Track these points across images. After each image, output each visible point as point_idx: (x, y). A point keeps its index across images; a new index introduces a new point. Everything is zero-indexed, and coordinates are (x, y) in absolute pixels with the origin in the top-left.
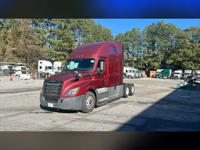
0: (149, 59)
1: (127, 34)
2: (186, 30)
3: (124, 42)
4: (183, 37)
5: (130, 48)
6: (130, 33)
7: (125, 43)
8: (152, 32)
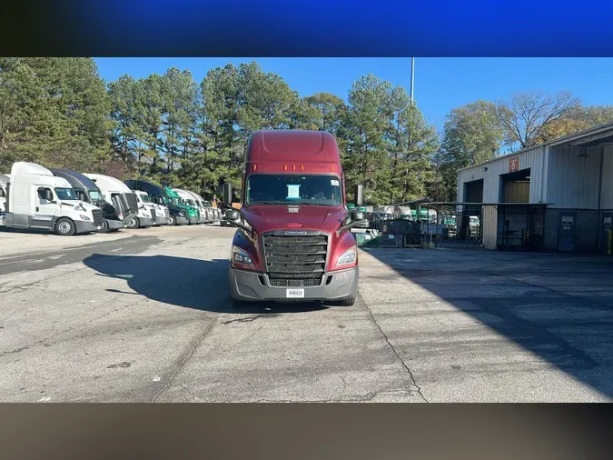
0: (222, 167)
1: (149, 82)
2: (311, 100)
3: (140, 106)
4: (302, 116)
5: (161, 128)
6: (160, 81)
7: (145, 111)
8: (226, 90)
